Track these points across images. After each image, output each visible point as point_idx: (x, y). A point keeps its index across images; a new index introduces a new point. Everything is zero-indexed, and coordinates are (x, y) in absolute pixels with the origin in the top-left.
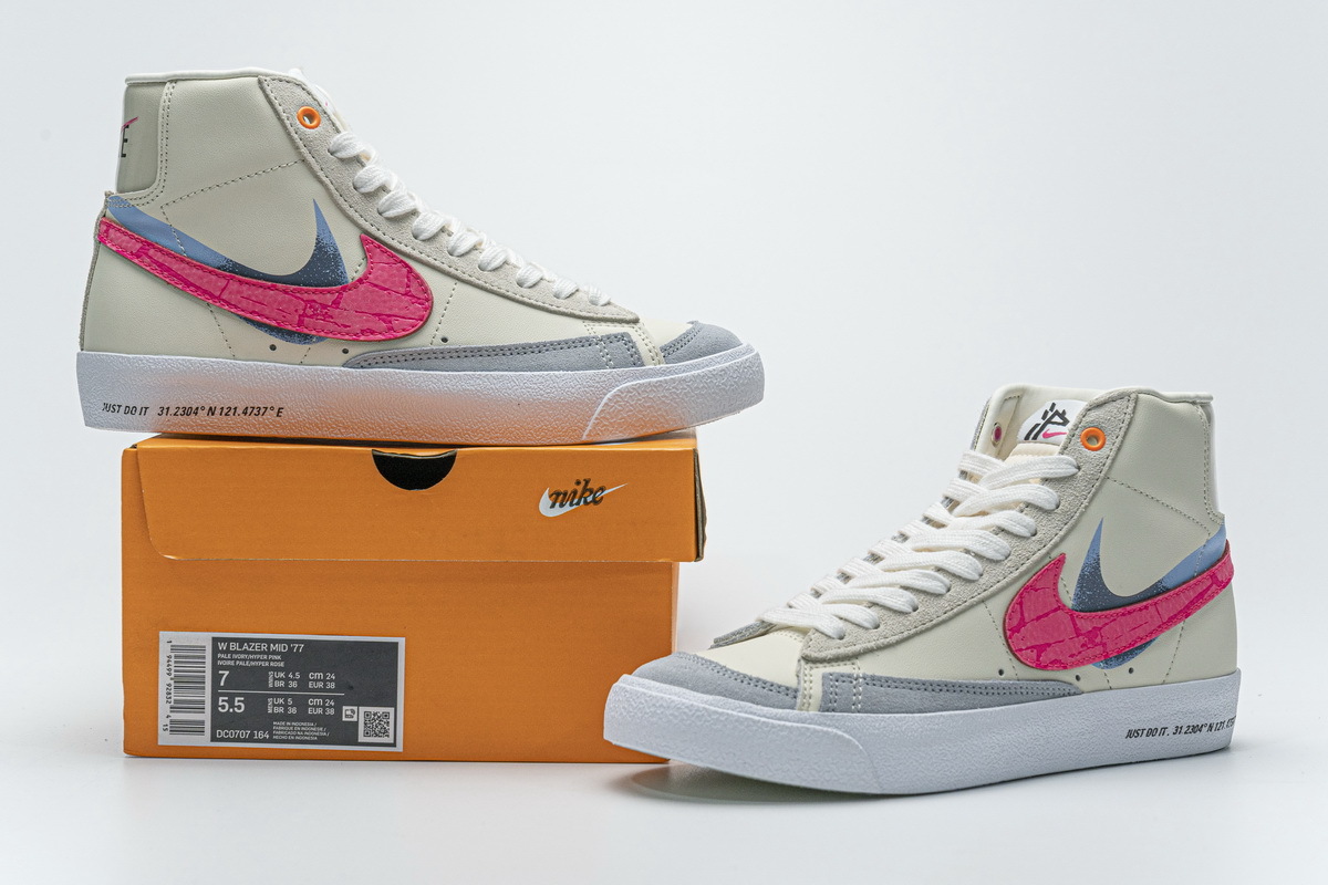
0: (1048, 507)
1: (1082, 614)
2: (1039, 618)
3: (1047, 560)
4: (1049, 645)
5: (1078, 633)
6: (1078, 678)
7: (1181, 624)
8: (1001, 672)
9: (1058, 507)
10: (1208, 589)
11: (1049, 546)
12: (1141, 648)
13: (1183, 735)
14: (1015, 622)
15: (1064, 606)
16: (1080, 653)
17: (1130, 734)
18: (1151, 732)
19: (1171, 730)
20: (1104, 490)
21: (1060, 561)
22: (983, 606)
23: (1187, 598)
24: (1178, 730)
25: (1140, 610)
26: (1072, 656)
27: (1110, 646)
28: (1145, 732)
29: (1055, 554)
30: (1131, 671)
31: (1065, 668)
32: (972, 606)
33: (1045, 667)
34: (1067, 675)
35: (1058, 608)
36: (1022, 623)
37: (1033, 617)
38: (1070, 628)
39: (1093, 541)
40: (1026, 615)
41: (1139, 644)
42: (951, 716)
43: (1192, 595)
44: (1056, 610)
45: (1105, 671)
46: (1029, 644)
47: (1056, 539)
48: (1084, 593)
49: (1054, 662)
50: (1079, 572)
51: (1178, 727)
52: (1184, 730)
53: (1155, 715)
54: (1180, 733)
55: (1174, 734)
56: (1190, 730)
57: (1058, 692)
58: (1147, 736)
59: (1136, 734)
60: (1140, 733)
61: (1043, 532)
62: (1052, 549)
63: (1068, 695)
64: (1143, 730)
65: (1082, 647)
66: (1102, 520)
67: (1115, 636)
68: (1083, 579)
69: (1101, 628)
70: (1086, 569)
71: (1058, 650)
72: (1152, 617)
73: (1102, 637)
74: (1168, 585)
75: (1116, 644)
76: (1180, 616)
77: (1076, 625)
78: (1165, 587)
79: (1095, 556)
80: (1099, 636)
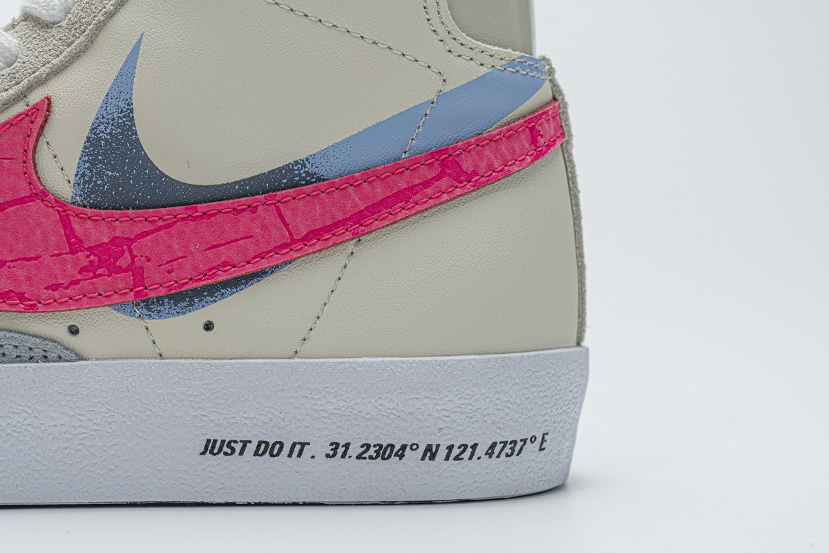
0: (45, 15)
1: (89, 211)
3: (20, 108)
5: (75, 245)
6: (74, 331)
7: (350, 246)
9: (65, 15)
10: (426, 184)
11: (25, 82)
12: (236, 283)
13: (351, 463)
15: (45, 194)
16: (76, 282)
17: (211, 447)
18: (268, 449)
19: (320, 447)
21: (43, 111)
23: (364, 198)
24: (337, 450)
25: (237, 212)
26: (54, 287)
27: (153, 274)
28: (251, 448)
29: (35, 98)
30: (208, 326)
31: (32, 308)
34: (51, 325)
35: (31, 198)
38: (56, 237)
39: (120, 75)
43: (380, 193)
44: (22, 201)
45: (150, 323)
47: (44, 70)
48: (100, 174)
49: (4, 296)
50: (86, 133)
51: (337, 445)
52: (354, 450)
53: (270, 416)
54: (343, 456)
55: (328, 456)
56: (372, 452)
57: (15, 353)
58: (256, 454)
59: (225, 449)
60: (238, 447)
61: (26, 59)
62: (31, 88)
63: (45, 358)
64: (245, 443)
65: (80, 272)
66: (141, 38)
67: (166, 258)
68: (95, 146)
69: (132, 241)
70: (102, 127)
71: (20, 273)
72: (265, 228)
73: (133, 257)
74: (322, 172)
75: (169, 272)
76: (340, 230)
77: (72, 230)
78: (312, 175)
79: (122, 104)
80: (127, 254)
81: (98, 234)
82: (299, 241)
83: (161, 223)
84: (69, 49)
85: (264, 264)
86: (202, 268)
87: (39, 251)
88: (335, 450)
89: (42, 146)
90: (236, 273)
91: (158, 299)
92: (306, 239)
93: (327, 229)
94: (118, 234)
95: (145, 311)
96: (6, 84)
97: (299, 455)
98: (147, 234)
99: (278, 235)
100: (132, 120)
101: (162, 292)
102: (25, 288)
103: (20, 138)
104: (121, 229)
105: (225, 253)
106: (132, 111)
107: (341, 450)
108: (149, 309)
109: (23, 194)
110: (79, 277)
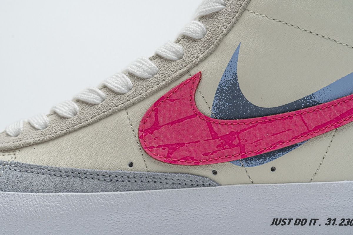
0: (194, 36)
1: (220, 121)
2: (172, 123)
3: (187, 77)
4: (182, 145)
5: (214, 135)
6: (215, 173)
7: (333, 132)
8: (131, 165)
9: (204, 35)
11: (189, 66)
12: (285, 150)
13: (337, 227)
14: (149, 125)
15: (200, 114)
16: (216, 152)
17: (275, 222)
18: (300, 222)
19: (323, 221)
20: (243, 20)
21: (198, 78)
22: (124, 112)
23: (339, 111)
24: (331, 222)
25: (284, 119)
26: (206, 154)
27: (249, 147)
28: (293, 222)
29: (194, 72)
30: (273, 169)
31: (197, 164)
32: (115, 113)
33: (174, 162)
34: (205, 171)
35: (194, 116)
36: (156, 126)
37: (167, 122)
38: (206, 132)
39: (231, 61)
40: (161, 120)
41: (280, 148)
42: (67, 196)
44: (190, 117)
45: (247, 168)
46: (161, 143)
47: (197, 60)
48: (223, 104)
49: (185, 159)
50: (217, 86)
51: (330, 219)
52: (338, 222)
53: (301, 207)
54: (333, 224)
55: (326, 224)
56: (346, 222)
57: (191, 183)
58: (295, 224)
59: (282, 223)
60: (287, 222)
61: (188, 55)
62: (191, 68)
63: (203, 185)
64: (290, 220)
65: (217, 147)
66: (240, 45)
67: (254, 140)
68: (221, 93)
69: (239, 133)
70: (224, 84)
71: (191, 148)
72: (296, 125)
73: (240, 140)
74: (319, 100)
75: (256, 146)
76: (329, 126)
77: (213, 129)
78: (315, 102)
79: (232, 74)
80: (237, 139)
81: (224, 131)
82: (311, 131)
83: (251, 125)
84: (207, 51)
85: (297, 141)
86: (270, 144)
87: (199, 139)
88: (330, 222)
89: (198, 93)
90: (285, 145)
91: (251, 158)
92: (315, 129)
93: (323, 125)
94: (233, 130)
95: (245, 163)
96: (180, 67)
97: (314, 224)
98: (245, 130)
99: (302, 128)
100: (237, 80)
101: (253, 155)
102: (194, 155)
103: (188, 90)
104: (234, 128)
105: (280, 137)
106: (237, 77)
107: (332, 222)
108: (247, 162)
109: (191, 114)
110: (217, 149)
